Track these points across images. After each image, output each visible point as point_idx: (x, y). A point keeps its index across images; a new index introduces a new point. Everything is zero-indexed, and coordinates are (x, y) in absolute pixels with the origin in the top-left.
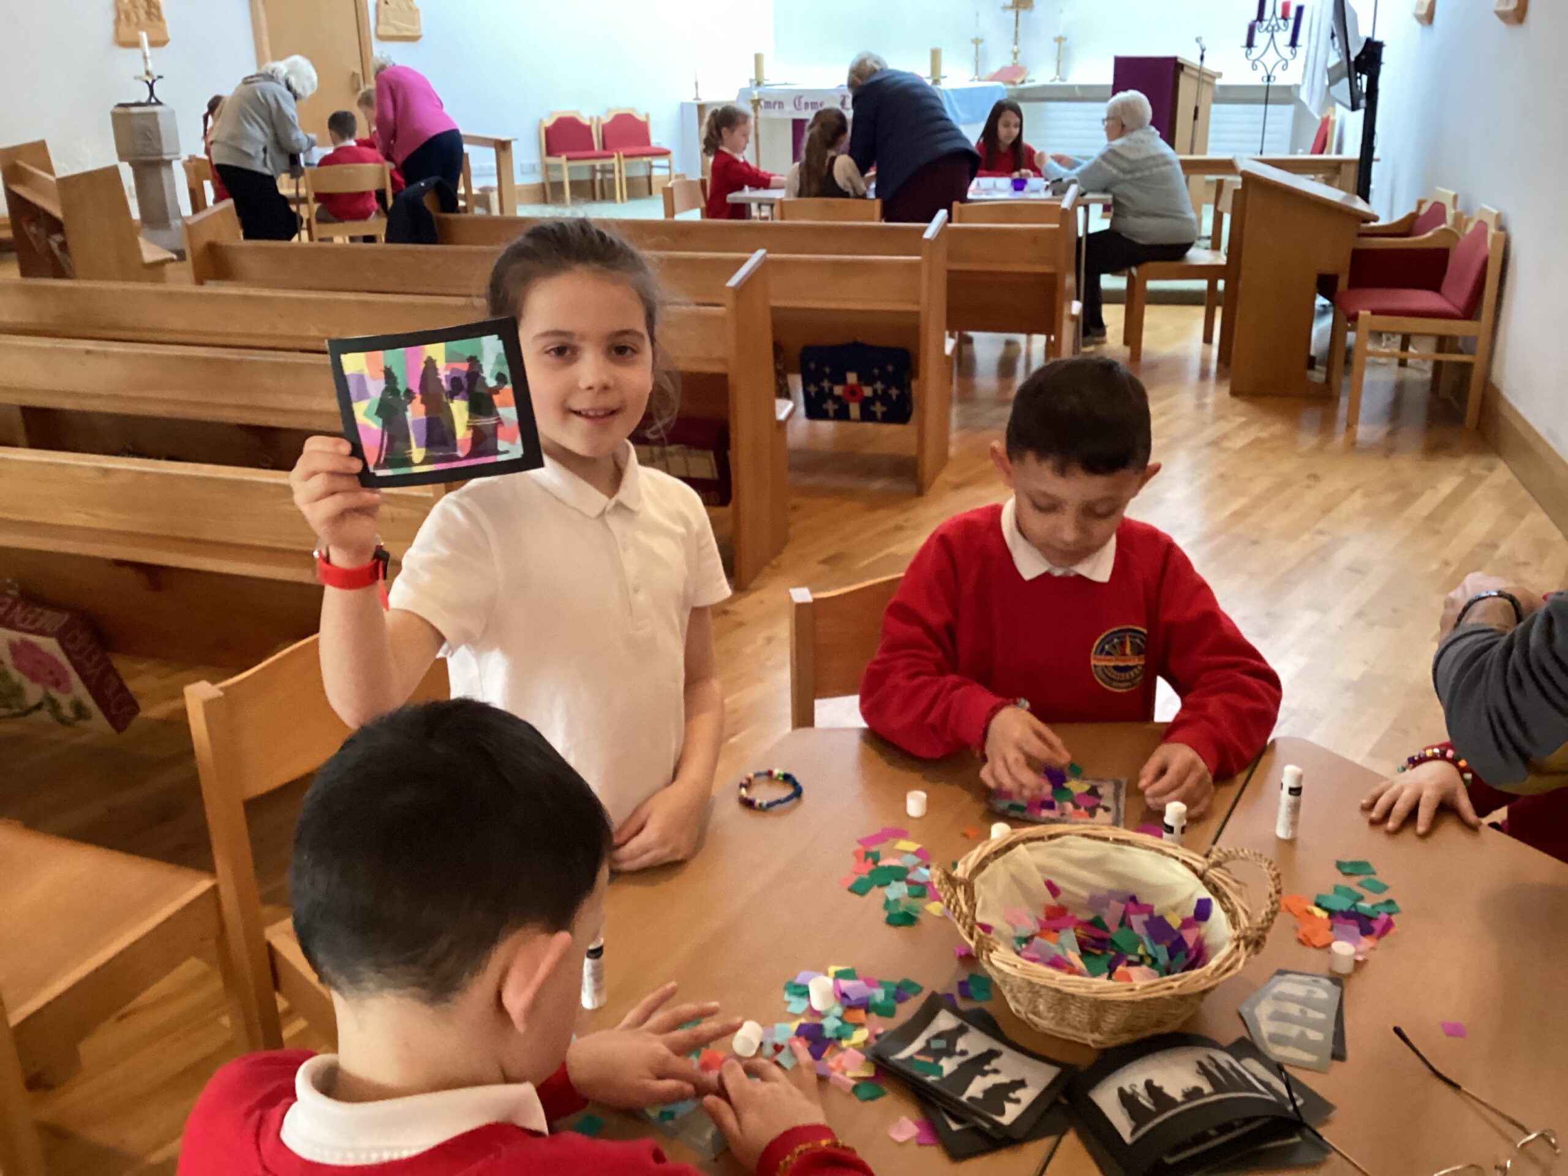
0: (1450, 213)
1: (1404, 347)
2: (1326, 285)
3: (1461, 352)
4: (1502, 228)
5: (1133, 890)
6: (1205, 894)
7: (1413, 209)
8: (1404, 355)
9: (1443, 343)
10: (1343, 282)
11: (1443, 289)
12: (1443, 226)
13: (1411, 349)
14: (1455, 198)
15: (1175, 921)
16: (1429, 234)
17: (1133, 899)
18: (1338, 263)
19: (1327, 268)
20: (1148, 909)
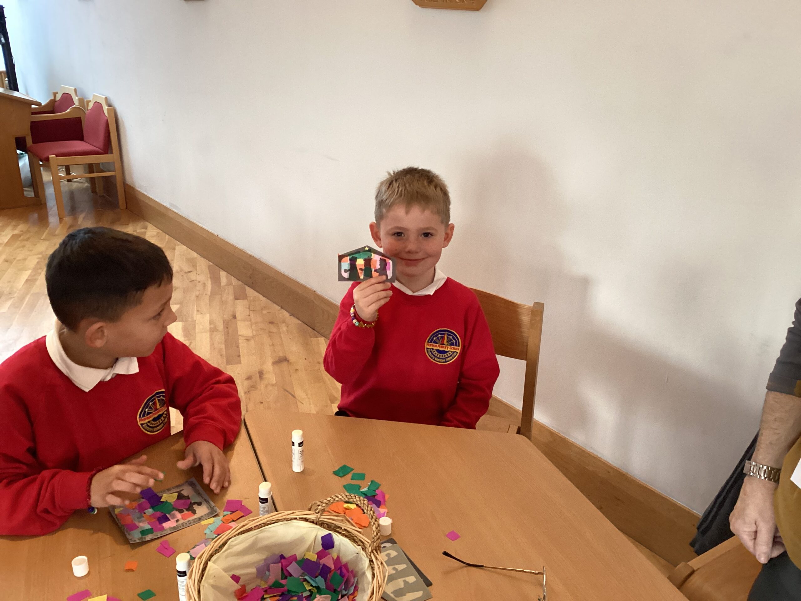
0: (76, 99)
1: (68, 172)
2: (21, 144)
3: (103, 171)
4: (109, 105)
5: (278, 552)
6: (325, 532)
7: (52, 98)
8: (69, 177)
9: (91, 168)
10: (29, 141)
11: (85, 138)
12: (74, 106)
13: (73, 174)
14: (75, 90)
15: (313, 557)
16: (68, 111)
17: (282, 557)
18: (25, 131)
19: (20, 134)
20: (294, 558)
